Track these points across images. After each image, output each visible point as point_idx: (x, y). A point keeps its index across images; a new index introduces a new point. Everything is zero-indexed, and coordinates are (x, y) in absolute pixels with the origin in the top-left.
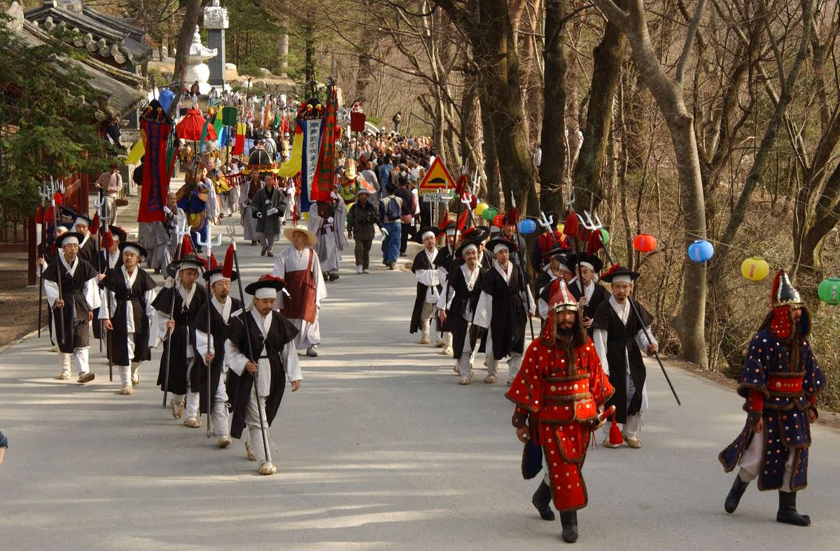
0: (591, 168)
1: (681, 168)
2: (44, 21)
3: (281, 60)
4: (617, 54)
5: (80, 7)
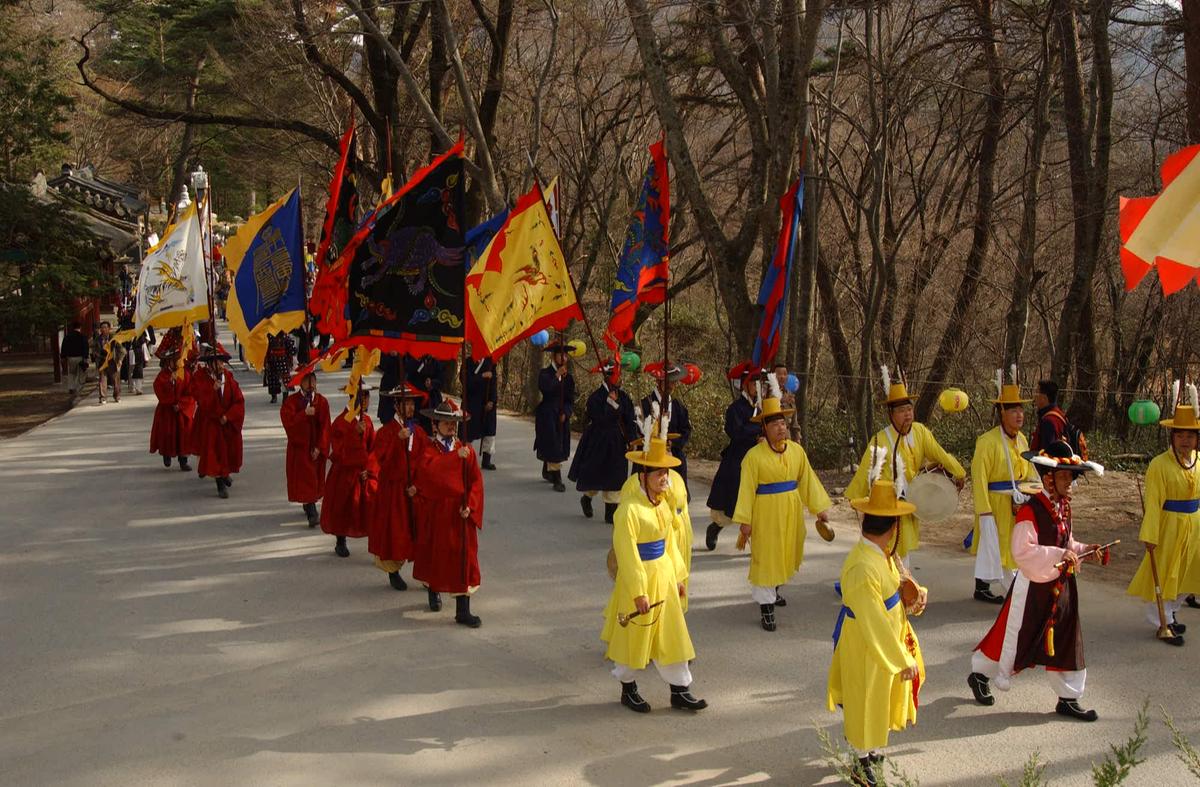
2: (63, 186)
3: (251, 210)
5: (91, 175)
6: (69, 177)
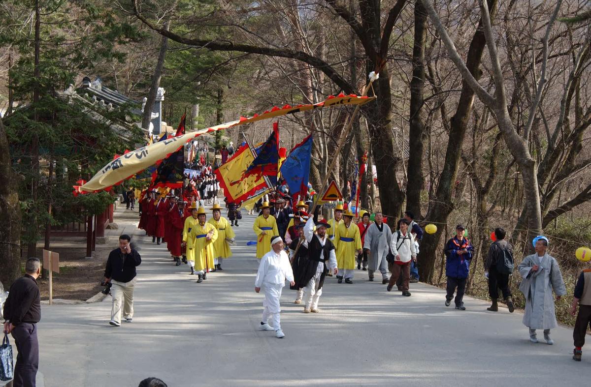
0: (447, 190)
1: (527, 192)
3: (195, 120)
4: (465, 122)
5: (100, 87)
6: (88, 88)
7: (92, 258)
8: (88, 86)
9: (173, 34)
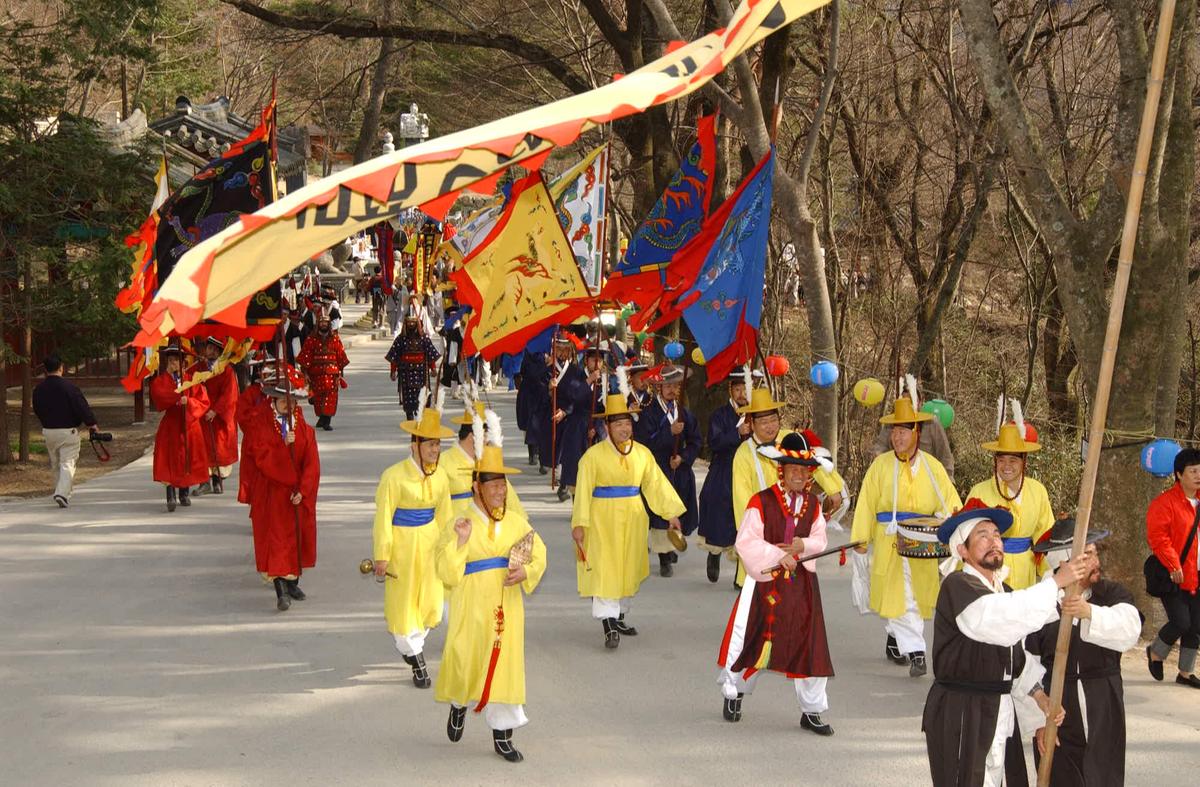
2: (177, 131)
5: (223, 114)
6: (186, 117)
7: (144, 423)
8: (186, 113)
9: (264, 10)
